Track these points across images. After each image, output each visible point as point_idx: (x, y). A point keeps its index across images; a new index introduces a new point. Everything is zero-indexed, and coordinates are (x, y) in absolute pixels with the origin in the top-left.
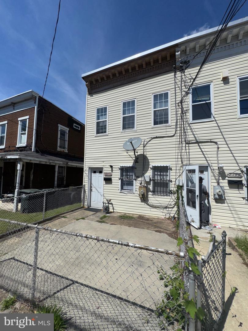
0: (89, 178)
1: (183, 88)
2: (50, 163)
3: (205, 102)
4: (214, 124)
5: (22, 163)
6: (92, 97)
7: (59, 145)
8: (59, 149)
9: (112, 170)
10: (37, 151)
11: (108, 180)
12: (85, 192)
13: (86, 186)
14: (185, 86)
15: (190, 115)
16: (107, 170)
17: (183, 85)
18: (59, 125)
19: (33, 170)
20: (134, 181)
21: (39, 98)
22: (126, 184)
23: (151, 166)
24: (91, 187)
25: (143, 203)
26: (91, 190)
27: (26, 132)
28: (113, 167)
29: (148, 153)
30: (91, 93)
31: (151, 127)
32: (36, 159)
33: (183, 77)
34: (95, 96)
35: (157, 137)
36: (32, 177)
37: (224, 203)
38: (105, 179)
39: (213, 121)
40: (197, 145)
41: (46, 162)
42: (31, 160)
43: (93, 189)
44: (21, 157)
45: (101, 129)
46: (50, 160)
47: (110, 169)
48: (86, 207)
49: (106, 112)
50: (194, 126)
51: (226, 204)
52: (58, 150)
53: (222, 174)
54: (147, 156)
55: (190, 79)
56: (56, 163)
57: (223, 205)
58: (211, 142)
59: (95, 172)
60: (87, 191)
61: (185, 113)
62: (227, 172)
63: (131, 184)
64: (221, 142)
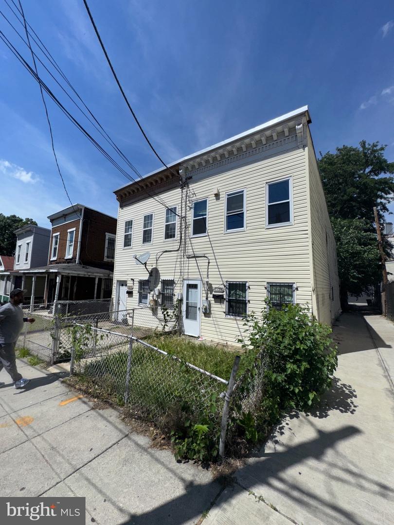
0: (117, 290)
1: (188, 202)
2: (89, 275)
3: (202, 217)
4: (206, 239)
5: (60, 276)
6: (123, 210)
7: (106, 254)
8: (106, 259)
9: (133, 284)
10: (80, 263)
11: (130, 293)
12: (113, 305)
13: (114, 299)
14: (189, 201)
15: (191, 229)
16: (130, 283)
17: (187, 200)
18: (106, 233)
19: (76, 282)
20: (148, 294)
21: (84, 210)
22: (143, 297)
23: (161, 280)
24: (119, 300)
25: (154, 317)
26: (119, 304)
27: (73, 244)
28: (135, 280)
29: (159, 267)
30: (122, 206)
31: (162, 241)
32: (74, 272)
33: (188, 192)
34: (125, 209)
35: (166, 251)
36: (75, 290)
37: (210, 317)
38: (128, 292)
39: (206, 236)
40: (194, 259)
41: (85, 275)
42: (69, 273)
43: (120, 302)
44: (60, 271)
45: (128, 242)
46: (88, 272)
47: (132, 282)
48: (113, 320)
49: (132, 225)
50: (193, 241)
51: (211, 319)
52: (105, 261)
53: (210, 288)
54: (159, 269)
55: (193, 194)
56: (96, 276)
57: (209, 319)
58: (204, 257)
59: (122, 285)
60: (114, 304)
61: (188, 227)
62: (214, 286)
63: (146, 298)
64: (211, 256)
